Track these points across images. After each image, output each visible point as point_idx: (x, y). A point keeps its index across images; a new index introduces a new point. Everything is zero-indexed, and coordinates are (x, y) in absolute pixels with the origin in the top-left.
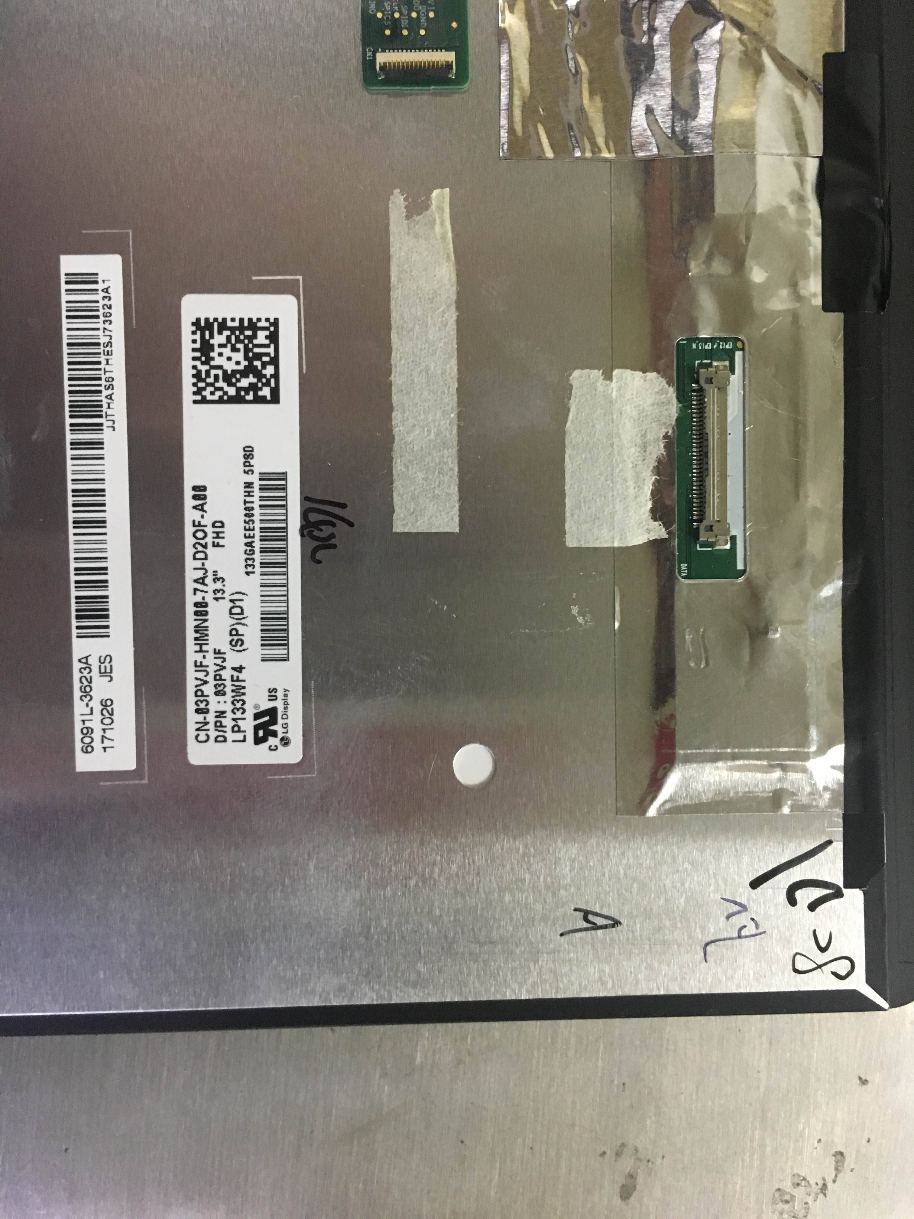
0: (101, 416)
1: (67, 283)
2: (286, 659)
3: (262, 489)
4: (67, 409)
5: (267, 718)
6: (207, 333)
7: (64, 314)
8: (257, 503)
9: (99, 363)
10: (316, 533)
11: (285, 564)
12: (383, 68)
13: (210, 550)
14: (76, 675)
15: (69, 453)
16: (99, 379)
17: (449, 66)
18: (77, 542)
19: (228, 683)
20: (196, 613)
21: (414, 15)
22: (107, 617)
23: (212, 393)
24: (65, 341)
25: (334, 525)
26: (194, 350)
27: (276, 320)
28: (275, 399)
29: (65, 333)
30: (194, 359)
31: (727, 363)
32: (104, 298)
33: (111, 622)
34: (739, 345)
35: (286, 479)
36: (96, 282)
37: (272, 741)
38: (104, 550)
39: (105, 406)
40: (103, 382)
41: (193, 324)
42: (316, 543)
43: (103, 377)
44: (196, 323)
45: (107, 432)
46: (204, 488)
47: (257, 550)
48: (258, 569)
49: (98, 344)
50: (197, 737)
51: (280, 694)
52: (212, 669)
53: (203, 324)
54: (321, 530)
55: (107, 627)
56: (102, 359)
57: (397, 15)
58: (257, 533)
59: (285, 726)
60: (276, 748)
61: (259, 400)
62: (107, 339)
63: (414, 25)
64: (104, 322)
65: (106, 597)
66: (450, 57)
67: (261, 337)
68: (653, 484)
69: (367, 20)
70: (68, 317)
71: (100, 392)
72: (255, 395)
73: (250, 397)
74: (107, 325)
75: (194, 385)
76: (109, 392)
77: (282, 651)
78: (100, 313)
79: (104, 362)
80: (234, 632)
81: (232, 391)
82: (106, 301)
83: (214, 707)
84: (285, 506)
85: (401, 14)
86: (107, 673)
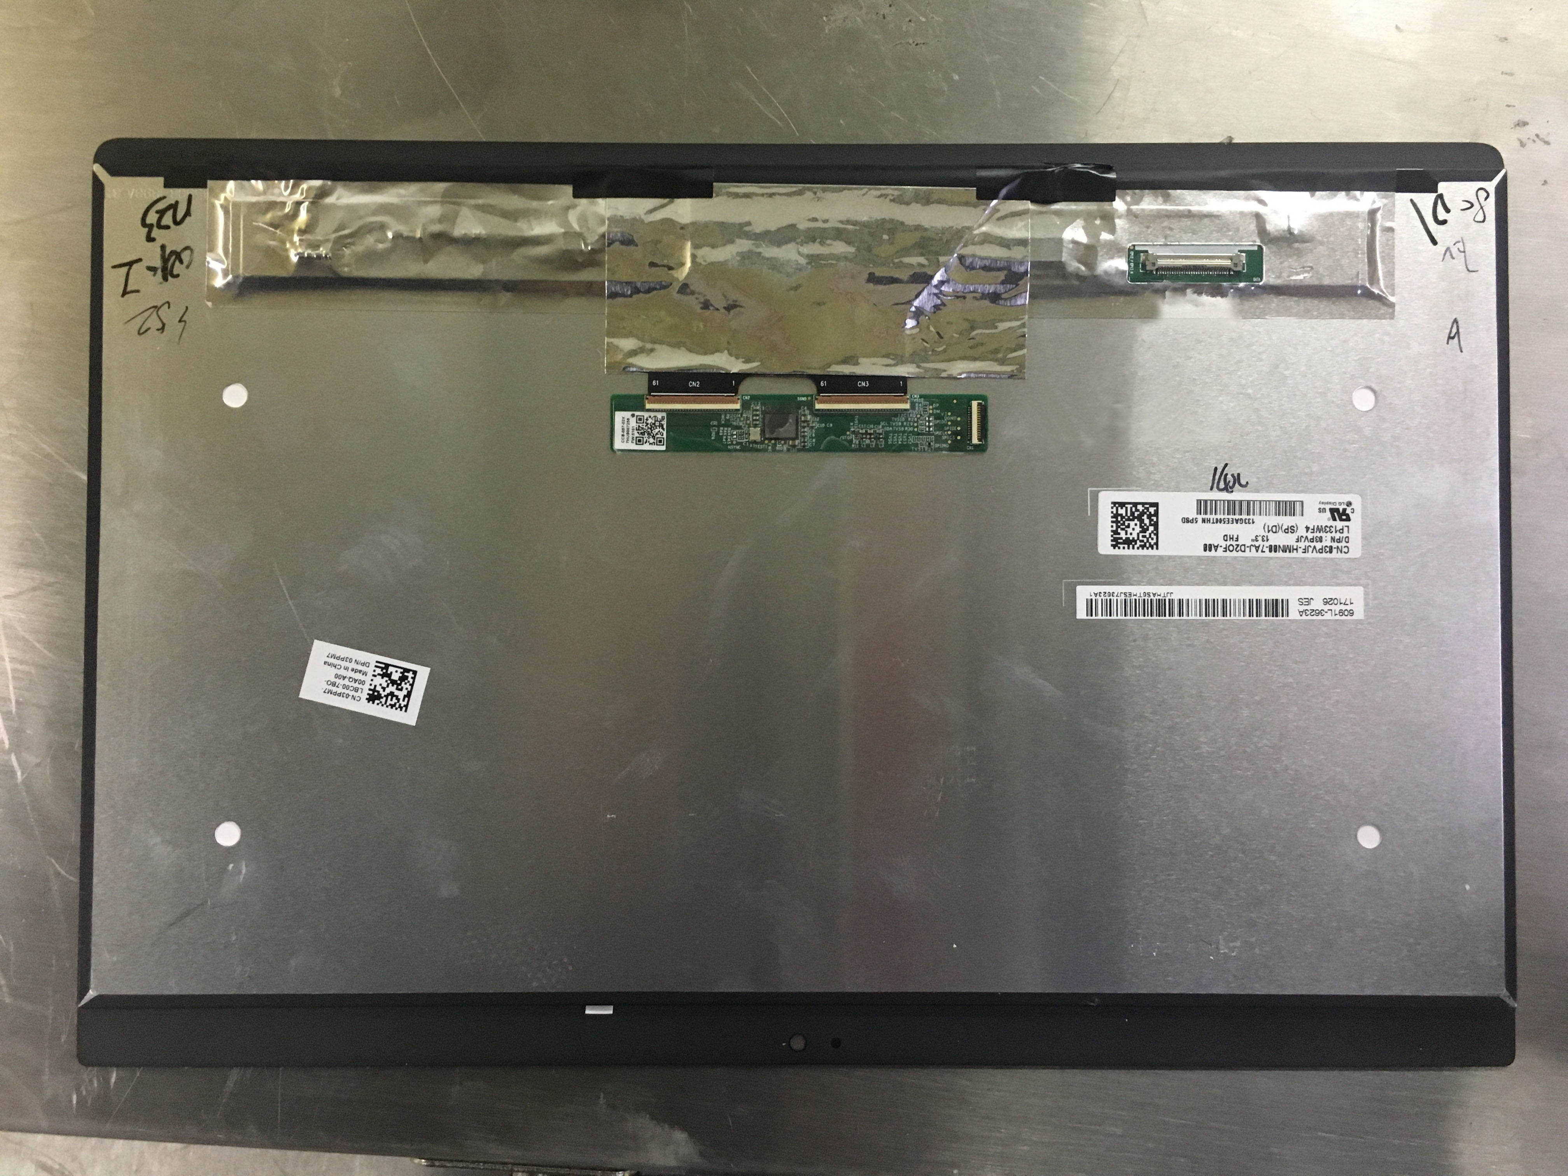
0: (1165, 600)
1: (1092, 615)
2: (1302, 502)
3: (1206, 513)
4: (1161, 618)
5: (1336, 514)
6: (1119, 541)
7: (1108, 617)
8: (1213, 517)
9: (1136, 600)
10: (1231, 484)
11: (1248, 502)
12: (979, 440)
13: (1240, 542)
14: (1310, 617)
15: (1185, 617)
16: (1144, 600)
17: (979, 404)
18: (1235, 615)
19: (1315, 535)
20: (1275, 551)
21: (949, 423)
22: (1277, 600)
23: (1152, 539)
24: (1124, 617)
25: (1227, 474)
26: (1129, 548)
27: (1113, 503)
28: (1156, 505)
29: (1119, 617)
30: (1133, 548)
31: (1142, 254)
32: (1100, 596)
33: (1280, 599)
34: (1132, 248)
35: (1201, 500)
36: (1092, 600)
37: (1348, 511)
38: (1239, 600)
39: (1159, 597)
40: (1146, 598)
41: (1114, 548)
42: (1237, 485)
43: (1143, 598)
44: (1114, 546)
45: (1173, 597)
46: (1205, 545)
47: (1240, 517)
48: (1251, 517)
49: (1125, 600)
50: (1345, 553)
51: (1322, 506)
52: (1307, 544)
53: (1114, 543)
54: (1229, 482)
55: (1282, 600)
56: (1133, 598)
57: (949, 433)
58: (1231, 517)
59: (1340, 504)
60: (1353, 509)
61: (1156, 514)
62: (1123, 595)
63: (955, 424)
64: (1113, 596)
65: (1266, 600)
66: (975, 404)
67: (1122, 511)
68: (1207, 296)
69: (952, 449)
70: (1110, 616)
71: (1151, 600)
72: (1154, 516)
73: (1155, 519)
74: (1115, 595)
75: (1148, 548)
76: (1151, 595)
77: (1298, 506)
78: (1108, 598)
79: (1135, 597)
80: (1286, 531)
81: (1151, 528)
82: (1102, 595)
83: (1329, 544)
84: (1216, 501)
85: (949, 430)
86: (1309, 601)
